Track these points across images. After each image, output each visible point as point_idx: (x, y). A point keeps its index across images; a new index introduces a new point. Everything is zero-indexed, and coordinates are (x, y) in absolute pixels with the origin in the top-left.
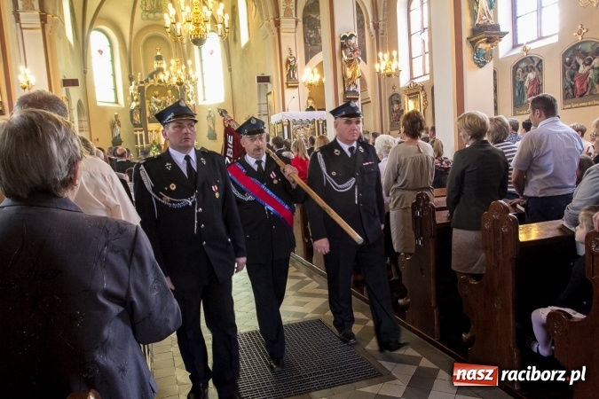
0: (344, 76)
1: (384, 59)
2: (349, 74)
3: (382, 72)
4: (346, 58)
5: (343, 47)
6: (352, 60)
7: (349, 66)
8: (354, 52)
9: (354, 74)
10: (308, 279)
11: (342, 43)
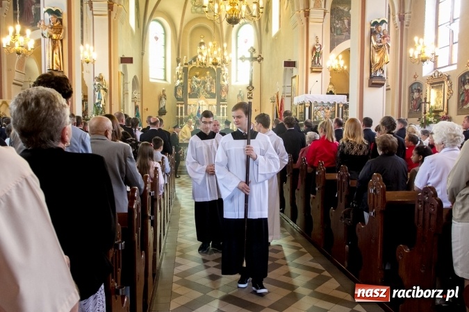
0: (371, 62)
1: (419, 43)
2: (377, 59)
3: (416, 57)
4: (375, 44)
5: (373, 33)
6: (381, 46)
7: (377, 52)
8: (384, 38)
9: (382, 60)
10: (326, 273)
11: (371, 30)
